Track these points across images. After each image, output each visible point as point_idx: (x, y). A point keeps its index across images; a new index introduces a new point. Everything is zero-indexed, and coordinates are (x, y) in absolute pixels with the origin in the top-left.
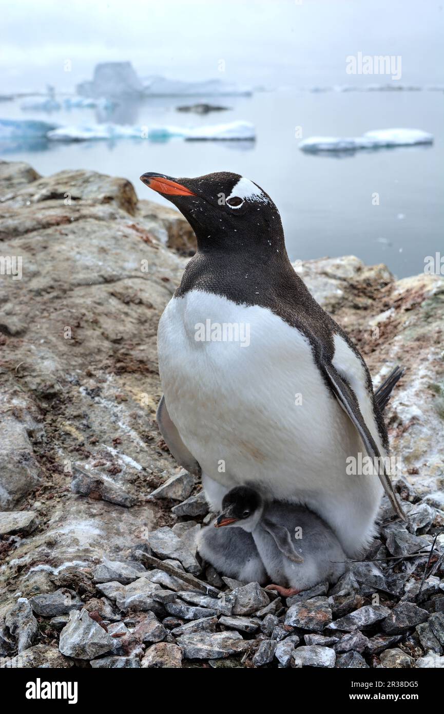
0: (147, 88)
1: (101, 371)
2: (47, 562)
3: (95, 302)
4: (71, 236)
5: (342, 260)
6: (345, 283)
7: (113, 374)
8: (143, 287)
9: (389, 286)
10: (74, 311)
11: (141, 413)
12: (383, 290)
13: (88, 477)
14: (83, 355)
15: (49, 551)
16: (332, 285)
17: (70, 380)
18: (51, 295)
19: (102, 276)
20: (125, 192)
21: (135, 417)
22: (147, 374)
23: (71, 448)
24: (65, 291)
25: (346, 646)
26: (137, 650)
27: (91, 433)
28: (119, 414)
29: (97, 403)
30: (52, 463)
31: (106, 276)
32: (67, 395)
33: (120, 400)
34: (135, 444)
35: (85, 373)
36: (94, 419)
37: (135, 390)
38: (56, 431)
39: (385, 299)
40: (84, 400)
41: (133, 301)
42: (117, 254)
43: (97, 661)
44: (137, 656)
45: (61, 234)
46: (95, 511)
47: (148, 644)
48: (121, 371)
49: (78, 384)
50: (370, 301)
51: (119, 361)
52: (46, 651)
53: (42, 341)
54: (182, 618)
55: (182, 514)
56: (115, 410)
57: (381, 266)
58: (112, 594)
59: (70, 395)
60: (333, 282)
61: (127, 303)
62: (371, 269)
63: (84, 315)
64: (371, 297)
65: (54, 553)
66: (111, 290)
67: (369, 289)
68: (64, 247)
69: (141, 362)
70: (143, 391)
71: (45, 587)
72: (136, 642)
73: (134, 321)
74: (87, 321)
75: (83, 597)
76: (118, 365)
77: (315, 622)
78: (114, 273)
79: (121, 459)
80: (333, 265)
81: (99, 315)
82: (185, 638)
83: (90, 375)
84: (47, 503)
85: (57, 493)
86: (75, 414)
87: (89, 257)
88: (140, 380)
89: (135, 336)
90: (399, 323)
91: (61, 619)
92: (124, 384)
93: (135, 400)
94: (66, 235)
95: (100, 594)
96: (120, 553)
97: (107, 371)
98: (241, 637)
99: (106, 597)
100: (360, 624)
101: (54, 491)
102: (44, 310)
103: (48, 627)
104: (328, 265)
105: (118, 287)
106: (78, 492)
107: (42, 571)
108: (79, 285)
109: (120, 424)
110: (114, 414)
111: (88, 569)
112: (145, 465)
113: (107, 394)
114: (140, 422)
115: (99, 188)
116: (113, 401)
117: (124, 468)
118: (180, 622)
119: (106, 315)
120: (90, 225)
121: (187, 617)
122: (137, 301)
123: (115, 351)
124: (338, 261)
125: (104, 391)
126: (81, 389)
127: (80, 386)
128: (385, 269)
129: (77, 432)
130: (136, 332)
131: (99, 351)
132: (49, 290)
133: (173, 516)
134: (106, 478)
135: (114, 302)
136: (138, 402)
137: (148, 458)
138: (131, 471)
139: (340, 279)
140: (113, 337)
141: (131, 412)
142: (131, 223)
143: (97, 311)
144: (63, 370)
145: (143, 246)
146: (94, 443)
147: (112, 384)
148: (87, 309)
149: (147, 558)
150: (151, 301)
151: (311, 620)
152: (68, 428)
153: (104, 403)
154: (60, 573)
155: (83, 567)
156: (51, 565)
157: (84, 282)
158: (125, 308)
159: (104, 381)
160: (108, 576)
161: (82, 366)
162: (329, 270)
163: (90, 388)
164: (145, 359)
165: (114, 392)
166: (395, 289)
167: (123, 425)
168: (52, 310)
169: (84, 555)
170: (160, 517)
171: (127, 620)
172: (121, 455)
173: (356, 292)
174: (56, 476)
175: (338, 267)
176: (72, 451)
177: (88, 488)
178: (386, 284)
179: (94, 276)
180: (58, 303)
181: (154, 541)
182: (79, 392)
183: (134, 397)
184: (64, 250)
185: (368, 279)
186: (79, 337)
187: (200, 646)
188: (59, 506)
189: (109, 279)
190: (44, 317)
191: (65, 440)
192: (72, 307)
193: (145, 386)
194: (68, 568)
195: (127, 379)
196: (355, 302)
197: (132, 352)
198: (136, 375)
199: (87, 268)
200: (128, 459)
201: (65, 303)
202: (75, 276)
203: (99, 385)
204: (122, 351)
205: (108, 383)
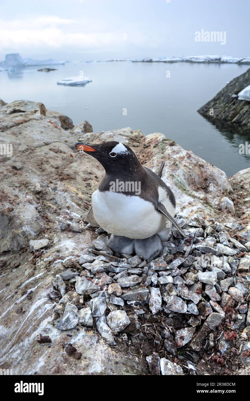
0: (26, 63)
1: (55, 180)
2: (60, 259)
3: (45, 154)
4: (28, 128)
5: (125, 129)
6: (128, 138)
7: (59, 181)
8: (60, 145)
9: (144, 138)
10: (38, 158)
11: (74, 195)
12: (142, 139)
13: (64, 223)
14: (47, 175)
15: (58, 254)
16: (124, 139)
17: (44, 185)
18: (28, 152)
19: (45, 143)
20: (42, 108)
21: (72, 197)
22: (71, 180)
23: (53, 212)
24: (33, 150)
25: (175, 274)
26: (105, 288)
27: (58, 205)
28: (66, 197)
29: (57, 193)
30: (47, 219)
31: (46, 142)
32: (45, 191)
33: (65, 191)
34: (75, 207)
35: (49, 182)
36: (57, 200)
37: (69, 186)
38: (45, 206)
39: (143, 143)
40: (52, 193)
41: (58, 152)
42: (47, 133)
43: (93, 294)
44: (106, 290)
45: (24, 127)
46: (70, 236)
47: (108, 285)
48: (62, 180)
49: (48, 187)
50: (138, 144)
51: (60, 176)
52: (73, 294)
53: (30, 171)
54: (115, 273)
55: (100, 232)
56: (64, 195)
57: (139, 130)
58: (89, 268)
59: (46, 191)
60: (124, 137)
61: (56, 153)
62: (136, 132)
63: (43, 159)
64: (138, 142)
65: (61, 255)
66: (49, 148)
67: (137, 139)
68: (27, 132)
69: (68, 175)
70: (72, 186)
71: (62, 268)
72: (104, 285)
73: (61, 159)
74: (44, 161)
75: (79, 271)
76: (61, 177)
77: (162, 267)
78: (48, 141)
79: (72, 214)
80: (123, 131)
81: (48, 158)
82: (119, 280)
83: (51, 182)
84: (50, 234)
85: (52, 230)
86: (50, 198)
87: (38, 135)
88: (69, 182)
89: (62, 165)
90: (153, 152)
91: (73, 280)
92: (64, 185)
93: (70, 190)
94: (27, 127)
95: (84, 269)
96: (84, 250)
97: (57, 180)
98: (138, 276)
99: (86, 269)
100: (177, 265)
101: (51, 230)
102: (27, 158)
103: (69, 284)
104: (121, 131)
105: (51, 146)
106: (62, 229)
107: (59, 262)
108: (37, 147)
109: (67, 200)
110: (64, 197)
111: (75, 259)
112: (81, 215)
113: (59, 189)
114: (74, 198)
115: (32, 107)
116: (62, 192)
117: (74, 217)
118: (115, 274)
119: (50, 158)
120: (34, 122)
121: (117, 272)
122: (60, 151)
123: (58, 172)
124: (124, 130)
125: (58, 188)
126: (50, 188)
127: (49, 187)
128: (141, 131)
129: (53, 206)
130: (63, 164)
131: (52, 172)
132: (27, 150)
133: (96, 233)
134: (69, 222)
135: (52, 152)
136: (71, 191)
137: (81, 212)
138: (77, 218)
139: (126, 136)
140: (55, 166)
141: (70, 195)
142: (49, 121)
143: (47, 157)
144: (41, 182)
145: (55, 129)
146: (60, 209)
147: (61, 186)
148: (43, 156)
149: (94, 252)
150: (64, 150)
151: (160, 267)
152: (49, 204)
153: (59, 193)
154: (65, 262)
155: (73, 259)
156: (61, 259)
157: (38, 146)
158: (56, 155)
159: (57, 184)
160: (84, 261)
161: (47, 179)
162: (122, 133)
163: (53, 188)
164: (69, 174)
165: (61, 188)
166: (146, 139)
167: (69, 200)
168: (30, 158)
169: (72, 254)
170: (92, 234)
171: (97, 277)
172: (71, 213)
173: (133, 141)
174: (50, 223)
175: (125, 132)
176: (53, 213)
177: (65, 227)
178: (142, 137)
179: (41, 143)
180: (32, 155)
181: (96, 244)
182: (49, 190)
183: (69, 189)
184: (28, 133)
185: (136, 136)
186: (44, 168)
187: (126, 283)
188: (55, 235)
189: (47, 143)
190: (28, 162)
191: (49, 209)
192: (37, 157)
193: (72, 184)
194: (68, 260)
195: (65, 182)
196: (134, 144)
197: (64, 172)
198: (68, 181)
199: (38, 140)
200: (74, 214)
201: (34, 155)
202: (35, 143)
203: (55, 186)
204: (60, 171)
205: (58, 185)
